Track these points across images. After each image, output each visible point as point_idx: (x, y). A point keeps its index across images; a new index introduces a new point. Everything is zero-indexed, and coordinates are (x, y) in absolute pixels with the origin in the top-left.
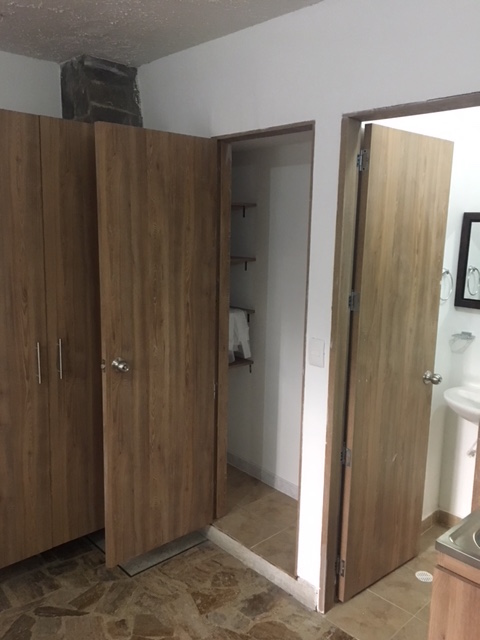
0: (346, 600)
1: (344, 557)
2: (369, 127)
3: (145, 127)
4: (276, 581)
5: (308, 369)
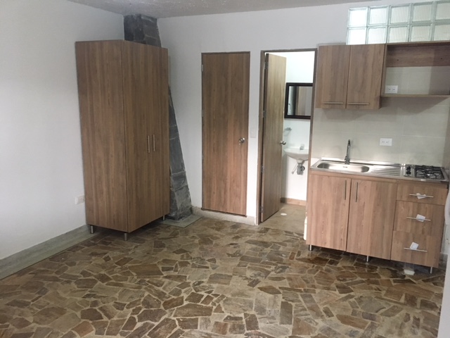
0: (264, 221)
1: (262, 206)
2: (267, 55)
3: (162, 46)
4: (238, 221)
5: (250, 140)
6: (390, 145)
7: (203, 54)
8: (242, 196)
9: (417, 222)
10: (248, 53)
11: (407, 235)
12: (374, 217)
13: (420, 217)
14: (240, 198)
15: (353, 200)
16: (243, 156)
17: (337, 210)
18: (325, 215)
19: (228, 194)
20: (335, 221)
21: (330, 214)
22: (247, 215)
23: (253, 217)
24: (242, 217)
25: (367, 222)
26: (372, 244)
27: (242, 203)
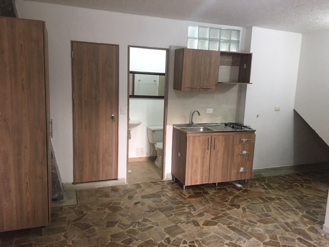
5: (120, 116)
6: (212, 112)
7: (72, 42)
8: (114, 164)
9: (243, 155)
10: (117, 46)
11: (239, 164)
12: (223, 158)
13: (244, 152)
14: (112, 165)
15: (212, 149)
16: (114, 130)
17: (204, 158)
18: (196, 163)
19: (101, 164)
20: (203, 166)
21: (199, 161)
22: (119, 177)
23: (124, 179)
24: (114, 181)
25: (220, 162)
26: (222, 174)
27: (113, 169)
